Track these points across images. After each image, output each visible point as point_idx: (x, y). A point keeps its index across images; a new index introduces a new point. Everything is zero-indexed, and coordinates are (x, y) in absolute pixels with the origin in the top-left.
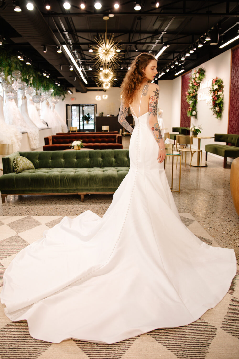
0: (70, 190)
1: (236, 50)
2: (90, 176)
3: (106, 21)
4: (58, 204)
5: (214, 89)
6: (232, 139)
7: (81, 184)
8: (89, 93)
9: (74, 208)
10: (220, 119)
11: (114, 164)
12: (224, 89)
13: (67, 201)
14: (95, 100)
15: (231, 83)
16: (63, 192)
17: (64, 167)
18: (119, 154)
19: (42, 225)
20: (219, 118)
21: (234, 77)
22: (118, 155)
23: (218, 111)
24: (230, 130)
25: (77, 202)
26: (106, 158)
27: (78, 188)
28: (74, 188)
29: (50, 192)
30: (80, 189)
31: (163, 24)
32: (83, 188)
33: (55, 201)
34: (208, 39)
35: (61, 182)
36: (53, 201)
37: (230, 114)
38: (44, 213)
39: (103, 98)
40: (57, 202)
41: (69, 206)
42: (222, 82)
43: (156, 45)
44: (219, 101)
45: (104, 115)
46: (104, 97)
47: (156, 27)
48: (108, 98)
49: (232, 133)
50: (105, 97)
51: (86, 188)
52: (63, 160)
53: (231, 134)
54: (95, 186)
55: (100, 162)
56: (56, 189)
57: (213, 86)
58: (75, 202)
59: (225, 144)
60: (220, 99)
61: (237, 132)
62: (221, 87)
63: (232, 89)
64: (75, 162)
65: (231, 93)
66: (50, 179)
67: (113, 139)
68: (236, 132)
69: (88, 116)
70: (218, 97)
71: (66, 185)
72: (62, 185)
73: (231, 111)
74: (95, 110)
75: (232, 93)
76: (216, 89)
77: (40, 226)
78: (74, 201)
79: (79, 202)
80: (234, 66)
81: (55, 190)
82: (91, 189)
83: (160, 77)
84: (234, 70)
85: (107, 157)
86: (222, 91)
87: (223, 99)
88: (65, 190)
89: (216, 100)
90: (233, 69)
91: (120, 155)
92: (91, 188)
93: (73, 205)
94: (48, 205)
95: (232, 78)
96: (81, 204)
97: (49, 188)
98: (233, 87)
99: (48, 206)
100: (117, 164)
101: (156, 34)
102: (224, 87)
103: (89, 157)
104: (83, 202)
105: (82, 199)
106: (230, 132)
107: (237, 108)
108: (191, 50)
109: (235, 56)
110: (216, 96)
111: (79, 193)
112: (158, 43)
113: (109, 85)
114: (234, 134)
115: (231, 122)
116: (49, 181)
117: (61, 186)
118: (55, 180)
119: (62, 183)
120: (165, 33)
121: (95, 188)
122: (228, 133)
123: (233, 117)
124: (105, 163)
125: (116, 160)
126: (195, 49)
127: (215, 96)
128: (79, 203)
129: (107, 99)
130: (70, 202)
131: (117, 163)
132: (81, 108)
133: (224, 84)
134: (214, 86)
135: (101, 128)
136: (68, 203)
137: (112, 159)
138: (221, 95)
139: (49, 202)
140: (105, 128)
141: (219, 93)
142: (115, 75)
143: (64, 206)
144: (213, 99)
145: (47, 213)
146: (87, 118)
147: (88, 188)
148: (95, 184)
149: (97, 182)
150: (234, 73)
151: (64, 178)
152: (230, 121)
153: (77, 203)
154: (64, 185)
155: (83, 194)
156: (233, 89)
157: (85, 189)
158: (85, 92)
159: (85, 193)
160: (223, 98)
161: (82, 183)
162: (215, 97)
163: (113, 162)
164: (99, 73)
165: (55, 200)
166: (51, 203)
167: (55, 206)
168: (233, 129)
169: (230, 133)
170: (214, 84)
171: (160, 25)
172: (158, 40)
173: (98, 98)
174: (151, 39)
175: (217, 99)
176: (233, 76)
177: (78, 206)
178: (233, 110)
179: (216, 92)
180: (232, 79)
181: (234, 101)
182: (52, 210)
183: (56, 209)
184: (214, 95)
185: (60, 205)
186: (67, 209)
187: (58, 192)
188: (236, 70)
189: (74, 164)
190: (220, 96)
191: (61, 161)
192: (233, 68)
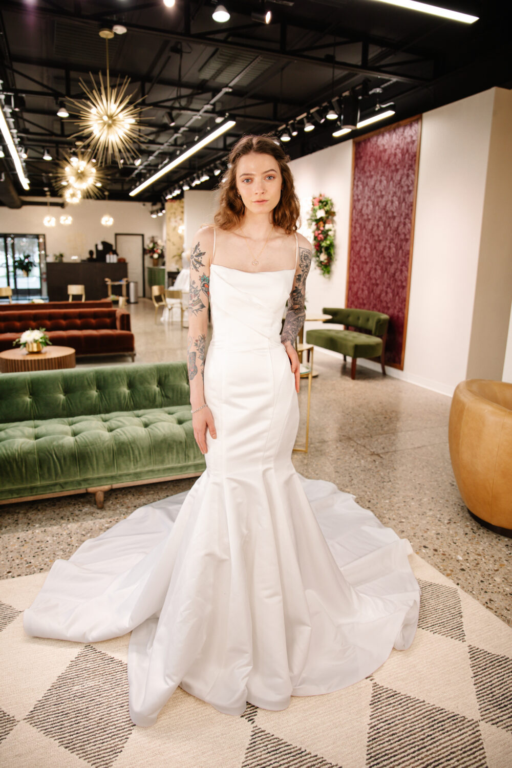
0: (66, 483)
1: (363, 144)
2: (119, 443)
3: (107, 41)
4: (37, 525)
5: (318, 217)
6: (358, 318)
7: (95, 466)
8: (26, 208)
9: (87, 533)
10: (329, 278)
11: (159, 399)
12: (335, 218)
13: (57, 511)
14: (42, 224)
15: (353, 208)
16: (48, 492)
17: (33, 417)
18: (169, 376)
19: (20, 614)
20: (327, 276)
21: (360, 197)
22: (166, 377)
23: (326, 261)
24: (350, 300)
25: (86, 509)
26: (139, 386)
27: (89, 476)
28: (78, 478)
29: (12, 495)
30: (93, 479)
31: (222, 71)
32: (102, 475)
33: (25, 514)
34: (332, 116)
35: (41, 467)
36: (20, 516)
37: (351, 268)
38: (8, 563)
39: (62, 222)
40: (33, 517)
41: (69, 526)
42: (332, 204)
43: (200, 116)
44: (328, 242)
45: (65, 260)
46: (65, 220)
47: (206, 75)
48: (74, 222)
49: (356, 307)
50: (67, 220)
51: (109, 474)
52: (28, 399)
53: (353, 309)
54: (132, 467)
55: (125, 397)
56: (29, 485)
57: (314, 210)
58: (81, 511)
59: (340, 327)
60: (329, 238)
61: (367, 306)
62: (330, 214)
63: (354, 219)
64: (62, 402)
65: (353, 227)
66: (9, 463)
67: (108, 320)
68: (364, 305)
69: (26, 261)
70: (326, 234)
71: (57, 474)
72: (47, 475)
73: (353, 264)
74: (43, 247)
75: (355, 228)
76: (321, 219)
77: (15, 621)
78: (77, 506)
79: (92, 511)
80: (359, 175)
81: (25, 489)
82: (121, 476)
83: (196, 185)
84: (360, 183)
85: (142, 384)
86: (333, 222)
87: (334, 239)
88: (55, 485)
89: (322, 240)
90: (358, 181)
91: (171, 378)
92: (120, 473)
93: (79, 524)
94: (8, 532)
95: (356, 198)
96: (100, 516)
97: (8, 487)
98: (356, 217)
99: (11, 535)
100: (165, 399)
101: (200, 91)
102: (337, 214)
103: (95, 387)
104: (102, 508)
105: (100, 503)
106: (351, 304)
107: (366, 258)
108: (284, 135)
109: (362, 154)
110: (322, 231)
111: (91, 490)
112: (206, 112)
113: (79, 195)
114: (360, 308)
115: (353, 285)
116: (9, 469)
117: (42, 477)
118: (24, 465)
119: (46, 470)
120: (230, 90)
121: (132, 471)
122: (347, 306)
123: (358, 275)
124: (138, 399)
125: (164, 390)
126: (295, 134)
127: (320, 232)
128: (92, 514)
129: (70, 226)
130: (68, 514)
131: (167, 397)
132: (9, 240)
133: (335, 209)
134: (316, 211)
135: (66, 289)
136: (62, 518)
137: (153, 389)
138: (330, 230)
139: (10, 521)
140: (75, 290)
141: (328, 226)
142: (101, 176)
143: (55, 528)
144: (315, 238)
145: (17, 561)
146: (25, 264)
147: (113, 474)
148: (132, 463)
149: (136, 458)
150: (359, 189)
151: (50, 456)
152: (351, 283)
153: (86, 514)
154: (50, 475)
155: (101, 491)
156: (357, 220)
157: (106, 478)
158: (19, 207)
159: (107, 487)
160: (334, 236)
161: (97, 464)
162: (319, 234)
163: (157, 396)
164: (63, 168)
165: (22, 512)
166: (16, 522)
167: (30, 532)
168: (358, 298)
169: (351, 307)
170: (317, 207)
171: (215, 71)
172: (208, 104)
173: (49, 221)
174: (188, 102)
175: (323, 238)
176: (358, 196)
177: (94, 523)
178: (358, 262)
179: (321, 224)
180: (355, 200)
181: (359, 244)
182: (26, 548)
183: (38, 545)
184: (318, 228)
185: (43, 526)
186: (70, 539)
187: (34, 494)
188: (363, 182)
189: (61, 407)
190: (330, 233)
191: (24, 402)
192: (357, 178)
